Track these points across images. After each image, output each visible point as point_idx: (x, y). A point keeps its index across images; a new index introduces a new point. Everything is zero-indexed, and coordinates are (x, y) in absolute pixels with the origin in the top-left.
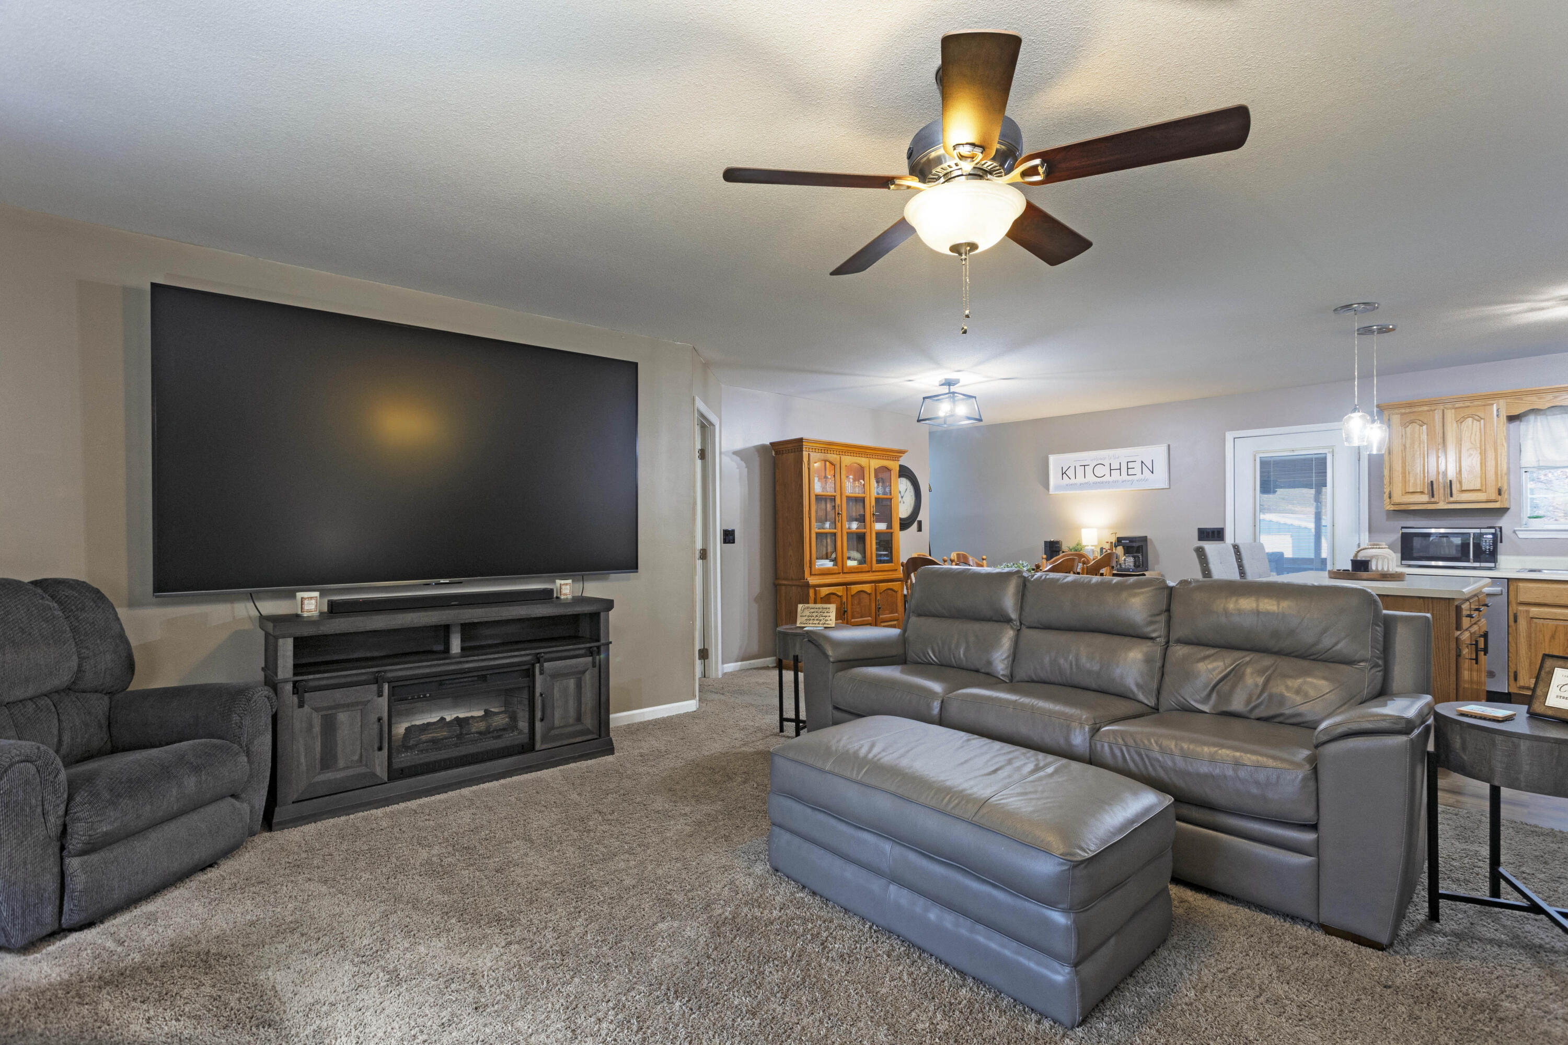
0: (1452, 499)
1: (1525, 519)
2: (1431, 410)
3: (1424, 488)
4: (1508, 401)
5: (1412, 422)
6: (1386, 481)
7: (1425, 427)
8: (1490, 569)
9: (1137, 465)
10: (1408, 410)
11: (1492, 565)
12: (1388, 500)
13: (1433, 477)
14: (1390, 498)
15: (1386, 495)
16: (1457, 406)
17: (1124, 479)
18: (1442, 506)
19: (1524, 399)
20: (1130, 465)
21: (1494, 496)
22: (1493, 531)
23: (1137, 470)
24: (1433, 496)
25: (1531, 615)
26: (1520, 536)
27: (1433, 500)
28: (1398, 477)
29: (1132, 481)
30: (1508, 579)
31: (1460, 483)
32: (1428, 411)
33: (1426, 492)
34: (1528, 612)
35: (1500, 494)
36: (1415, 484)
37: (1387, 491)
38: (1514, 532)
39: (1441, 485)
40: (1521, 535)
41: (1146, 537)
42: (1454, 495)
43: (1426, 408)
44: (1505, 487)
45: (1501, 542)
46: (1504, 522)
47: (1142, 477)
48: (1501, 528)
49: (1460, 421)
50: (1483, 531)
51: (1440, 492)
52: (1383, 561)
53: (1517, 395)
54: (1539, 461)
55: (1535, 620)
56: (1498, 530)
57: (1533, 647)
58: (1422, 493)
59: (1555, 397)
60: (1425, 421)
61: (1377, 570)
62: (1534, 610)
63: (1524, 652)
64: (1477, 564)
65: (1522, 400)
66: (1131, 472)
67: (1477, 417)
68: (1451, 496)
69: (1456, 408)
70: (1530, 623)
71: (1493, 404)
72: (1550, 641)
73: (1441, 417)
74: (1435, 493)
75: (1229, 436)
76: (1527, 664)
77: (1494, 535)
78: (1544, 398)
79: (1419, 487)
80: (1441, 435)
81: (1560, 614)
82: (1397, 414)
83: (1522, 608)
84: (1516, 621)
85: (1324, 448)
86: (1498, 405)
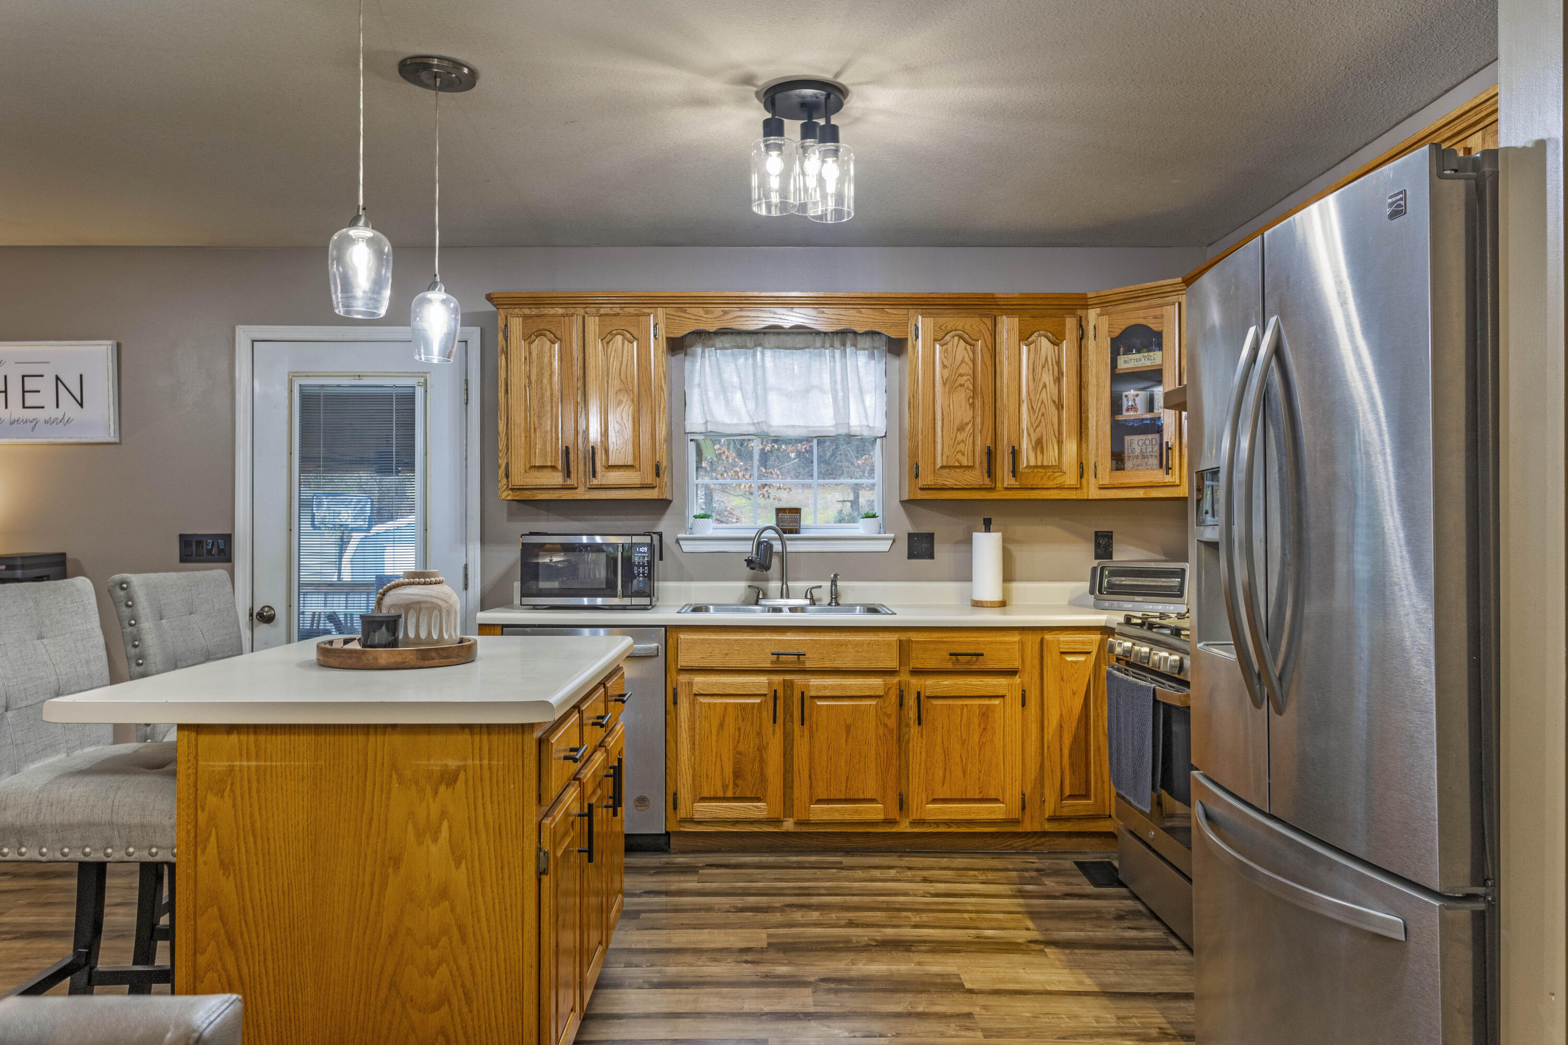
0: (595, 482)
1: (691, 519)
2: (567, 315)
3: (556, 460)
4: (669, 311)
5: (540, 334)
6: (502, 445)
7: (557, 346)
8: (644, 608)
9: (47, 386)
10: (535, 311)
11: (645, 601)
12: (505, 481)
13: (570, 442)
14: (507, 476)
15: (502, 471)
16: (602, 311)
17: (15, 416)
18: (581, 494)
19: (689, 310)
20: (30, 384)
21: (649, 479)
22: (647, 539)
23: (46, 397)
24: (568, 474)
25: (695, 690)
26: (685, 549)
27: (569, 482)
28: (519, 440)
29: (35, 422)
30: (665, 626)
31: (607, 451)
32: (563, 316)
33: (560, 468)
34: (690, 684)
35: (658, 475)
36: (544, 454)
37: (502, 462)
38: (677, 541)
39: (581, 455)
40: (687, 547)
41: (64, 555)
42: (599, 475)
43: (560, 311)
44: (664, 464)
45: (661, 559)
46: (665, 525)
47: (58, 413)
48: (660, 535)
49: (607, 337)
50: (636, 539)
51: (579, 467)
52: (430, 617)
53: (678, 303)
54: (706, 423)
55: (702, 700)
56: (656, 537)
57: (697, 747)
58: (553, 468)
59: (725, 313)
60: (559, 334)
61: (418, 640)
62: (699, 679)
63: (686, 757)
64: (626, 601)
65: (685, 312)
66: (31, 399)
67: (628, 335)
68: (594, 476)
69: (601, 315)
70: (694, 705)
71: (649, 315)
72: (718, 734)
73: (581, 329)
74: (572, 469)
75: (244, 334)
76: (690, 778)
77: (651, 546)
78: (712, 312)
79: (549, 458)
80: (580, 364)
81: (731, 685)
82: (517, 316)
83: (684, 678)
84: (675, 703)
85: (412, 375)
86: (656, 317)
